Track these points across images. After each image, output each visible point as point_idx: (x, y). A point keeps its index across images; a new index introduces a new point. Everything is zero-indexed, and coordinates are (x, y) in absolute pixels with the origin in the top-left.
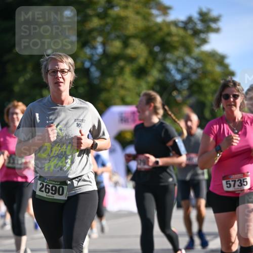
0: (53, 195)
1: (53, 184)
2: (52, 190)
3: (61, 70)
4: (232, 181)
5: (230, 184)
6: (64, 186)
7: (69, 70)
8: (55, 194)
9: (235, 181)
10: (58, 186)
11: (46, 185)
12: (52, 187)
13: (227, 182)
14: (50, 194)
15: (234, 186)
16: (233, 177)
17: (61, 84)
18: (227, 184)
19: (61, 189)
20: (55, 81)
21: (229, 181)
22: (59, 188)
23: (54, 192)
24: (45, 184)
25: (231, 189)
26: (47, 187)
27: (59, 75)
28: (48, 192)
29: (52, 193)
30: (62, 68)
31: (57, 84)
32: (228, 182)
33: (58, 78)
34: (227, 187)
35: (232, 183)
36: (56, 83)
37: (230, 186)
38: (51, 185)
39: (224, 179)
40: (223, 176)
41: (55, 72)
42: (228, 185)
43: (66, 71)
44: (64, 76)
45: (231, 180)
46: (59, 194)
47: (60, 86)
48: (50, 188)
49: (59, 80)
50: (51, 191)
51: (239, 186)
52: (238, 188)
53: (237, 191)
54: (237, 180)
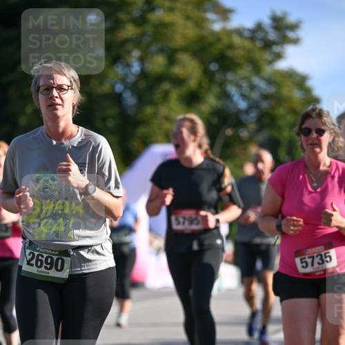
0: (47, 271)
1: (49, 254)
2: (47, 263)
3: (58, 85)
4: (309, 257)
5: (306, 263)
6: (64, 258)
7: (70, 87)
8: (50, 269)
9: (313, 257)
10: (55, 258)
11: (38, 255)
12: (47, 258)
13: (301, 260)
14: (43, 269)
15: (313, 265)
16: (310, 251)
17: (58, 107)
18: (302, 262)
19: (60, 261)
20: (49, 103)
21: (305, 258)
22: (58, 259)
23: (48, 266)
24: (36, 253)
25: (309, 270)
26: (40, 258)
27: (55, 93)
28: (41, 267)
29: (46, 268)
30: (59, 83)
31: (53, 106)
32: (303, 260)
33: (52, 98)
34: (303, 267)
36: (50, 106)
37: (307, 266)
38: (45, 256)
39: (297, 255)
40: (295, 250)
41: (49, 89)
42: (304, 264)
43: (66, 87)
44: (62, 96)
45: (307, 257)
46: (57, 270)
47: (57, 109)
48: (44, 259)
49: (55, 100)
50: (44, 265)
51: (319, 263)
52: (319, 268)
53: (317, 272)
54: (315, 255)
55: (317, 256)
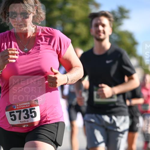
4: (17, 112)
5: (14, 116)
9: (20, 112)
15: (20, 119)
18: (11, 116)
25: (17, 122)
34: (12, 119)
35: (17, 114)
37: (15, 119)
45: (15, 111)
51: (25, 117)
52: (24, 121)
53: (23, 124)
54: (22, 110)
55: (24, 111)
